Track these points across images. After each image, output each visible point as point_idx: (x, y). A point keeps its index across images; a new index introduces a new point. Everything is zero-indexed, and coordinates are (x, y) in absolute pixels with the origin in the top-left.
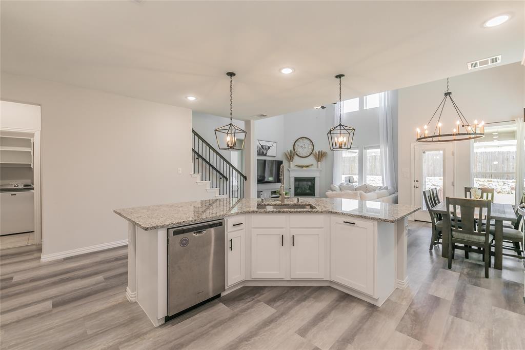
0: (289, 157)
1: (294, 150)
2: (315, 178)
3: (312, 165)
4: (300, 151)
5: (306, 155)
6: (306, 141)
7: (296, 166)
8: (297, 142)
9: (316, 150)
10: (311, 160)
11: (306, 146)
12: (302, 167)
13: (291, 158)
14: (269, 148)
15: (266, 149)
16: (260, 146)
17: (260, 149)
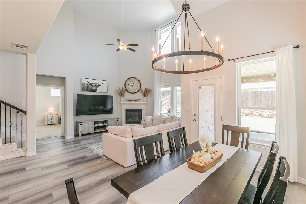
0: (120, 93)
1: (125, 87)
2: (142, 109)
3: (140, 99)
4: (130, 88)
5: (135, 91)
6: (135, 80)
7: (127, 100)
8: (128, 81)
9: (143, 88)
10: (139, 95)
11: (135, 84)
12: (131, 101)
13: (121, 94)
14: (99, 85)
15: (96, 86)
16: (88, 83)
17: (88, 86)
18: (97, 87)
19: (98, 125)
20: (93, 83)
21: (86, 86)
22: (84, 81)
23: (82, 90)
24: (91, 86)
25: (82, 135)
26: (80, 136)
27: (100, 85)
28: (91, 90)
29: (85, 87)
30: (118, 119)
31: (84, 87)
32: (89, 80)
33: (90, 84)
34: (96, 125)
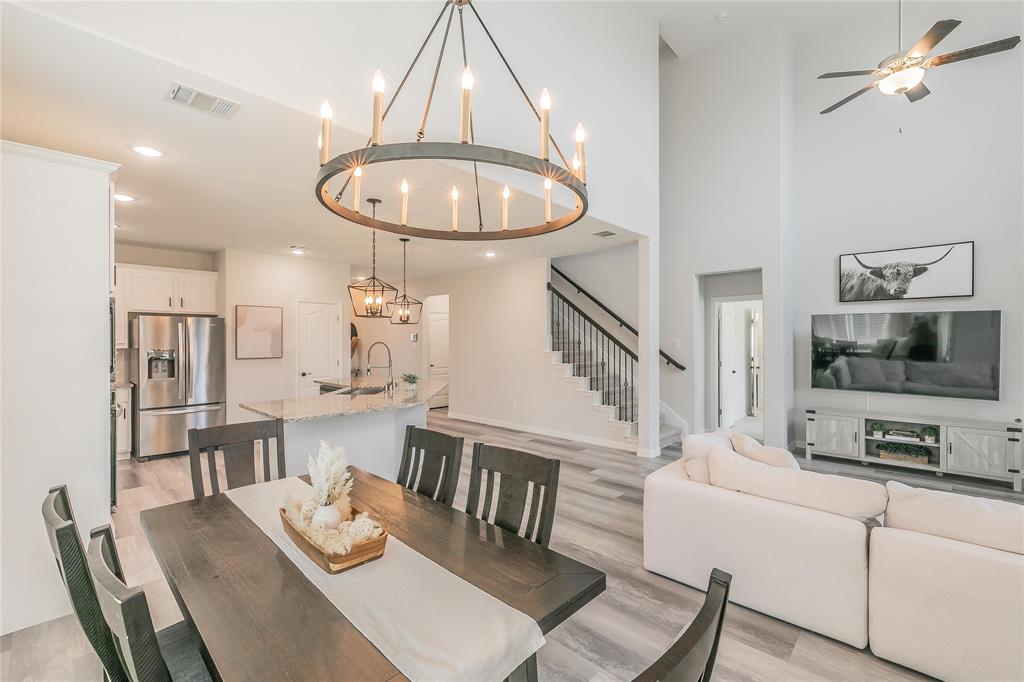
14: (919, 270)
15: (900, 278)
16: (863, 270)
17: (863, 282)
18: (906, 280)
19: (889, 438)
20: (886, 267)
21: (855, 281)
22: (849, 265)
23: (842, 300)
24: (879, 281)
25: (815, 457)
26: (809, 456)
27: (925, 270)
28: (881, 295)
29: (852, 287)
30: (1017, 435)
31: (848, 286)
32: (867, 260)
33: (871, 273)
34: (878, 436)
